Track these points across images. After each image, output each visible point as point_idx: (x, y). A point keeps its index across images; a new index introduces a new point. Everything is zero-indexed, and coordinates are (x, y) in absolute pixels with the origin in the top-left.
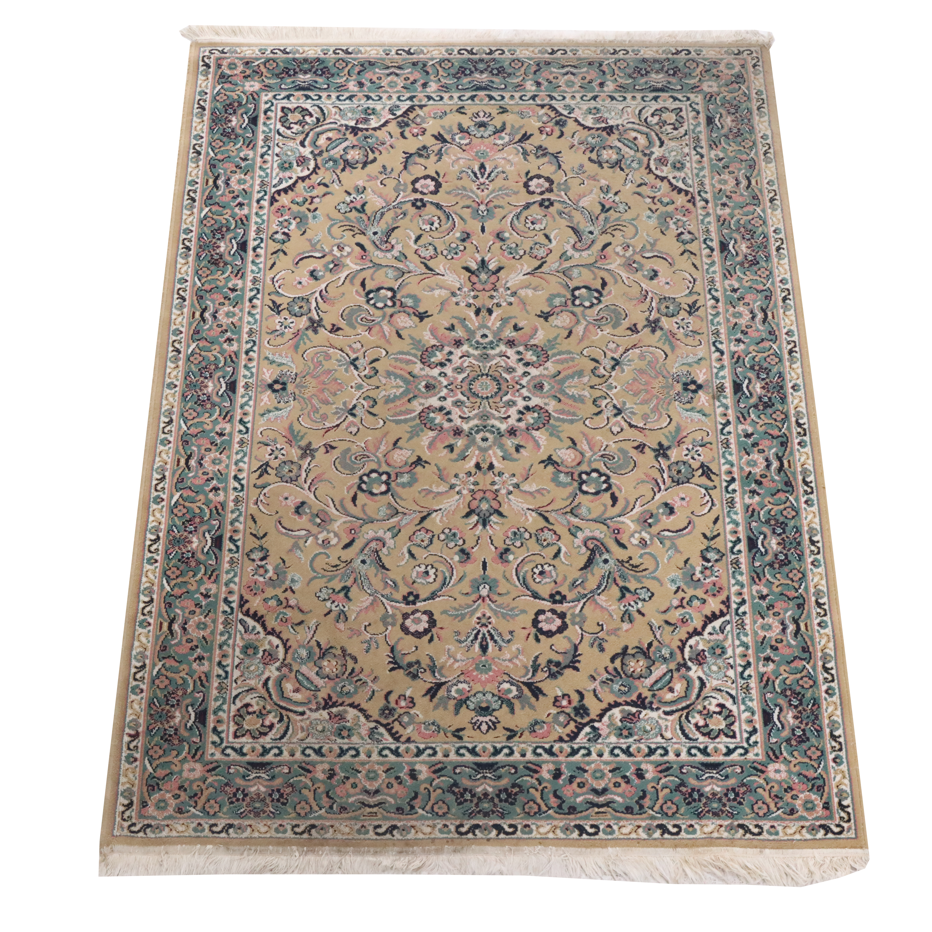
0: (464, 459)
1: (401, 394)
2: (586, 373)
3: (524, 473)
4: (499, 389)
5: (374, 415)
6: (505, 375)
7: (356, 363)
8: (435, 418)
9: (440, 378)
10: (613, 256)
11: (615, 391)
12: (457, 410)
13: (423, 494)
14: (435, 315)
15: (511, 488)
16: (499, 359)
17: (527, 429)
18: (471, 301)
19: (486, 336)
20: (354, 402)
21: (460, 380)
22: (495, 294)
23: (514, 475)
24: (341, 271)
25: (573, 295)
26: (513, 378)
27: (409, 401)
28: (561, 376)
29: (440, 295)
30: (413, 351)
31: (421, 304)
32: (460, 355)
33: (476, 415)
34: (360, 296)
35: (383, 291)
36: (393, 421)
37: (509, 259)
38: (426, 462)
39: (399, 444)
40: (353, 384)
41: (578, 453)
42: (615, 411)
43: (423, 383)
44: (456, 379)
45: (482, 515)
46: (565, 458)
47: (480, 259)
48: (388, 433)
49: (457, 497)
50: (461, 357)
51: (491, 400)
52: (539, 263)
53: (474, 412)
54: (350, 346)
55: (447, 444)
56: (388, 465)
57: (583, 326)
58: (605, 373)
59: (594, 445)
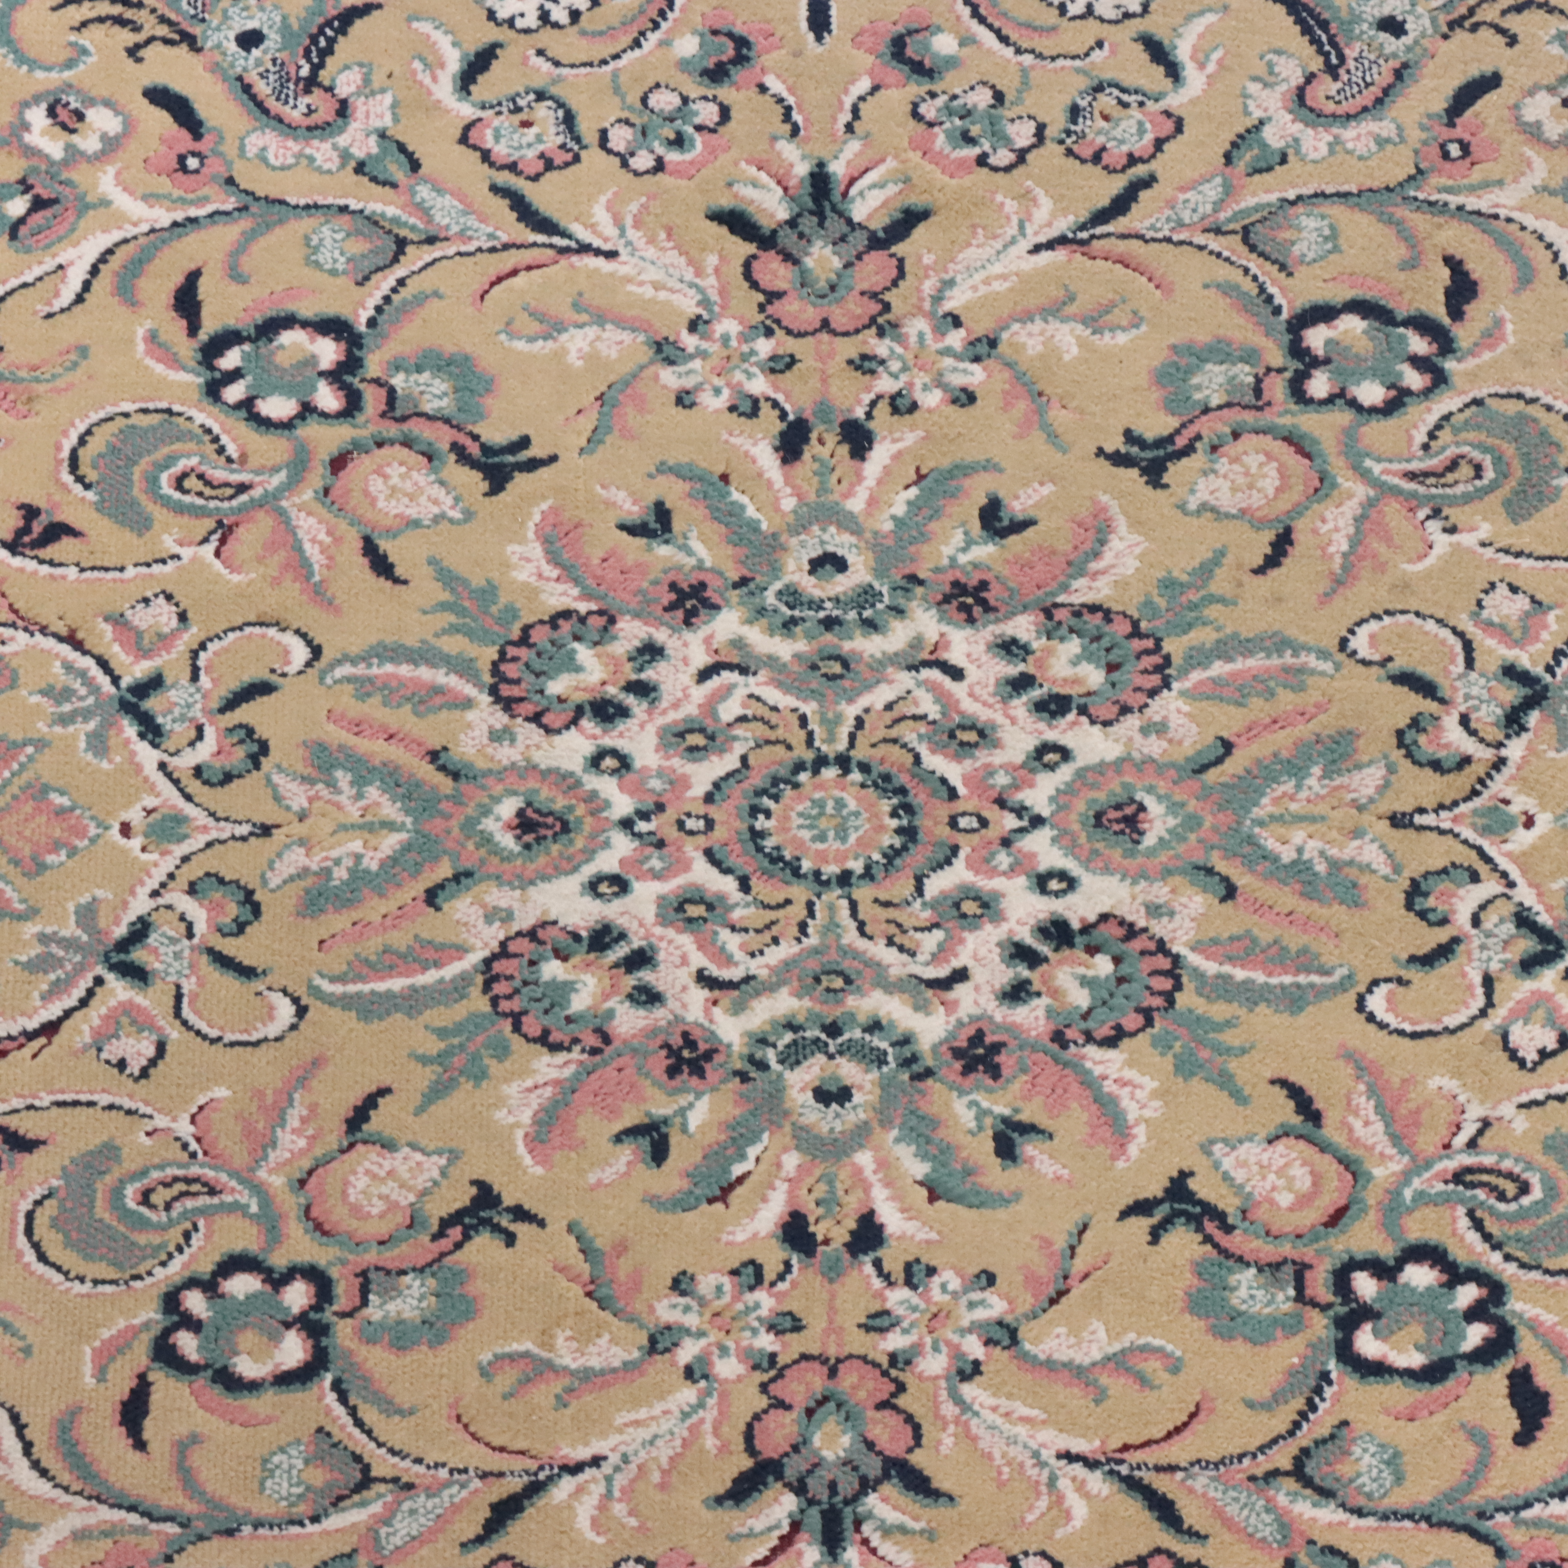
0: (724, 1194)
1: (392, 861)
2: (1366, 749)
3: (1044, 1268)
4: (909, 833)
5: (247, 972)
6: (934, 762)
7: (152, 704)
8: (566, 988)
9: (593, 782)
10: (1511, 141)
11: (1522, 838)
12: (686, 941)
13: (506, 1379)
14: (569, 458)
15: (974, 1348)
16: (905, 680)
17: (1059, 1038)
18: (759, 385)
19: (840, 564)
20: (140, 905)
21: (700, 788)
22: (882, 348)
23: (990, 1279)
24: (69, 236)
25: (1297, 350)
26: (973, 781)
27: (432, 897)
28: (1233, 766)
29: (592, 358)
30: (453, 645)
31: (493, 404)
32: (701, 659)
33: (787, 965)
34: (173, 361)
35: (289, 338)
36: (346, 1002)
37: (957, 169)
38: (520, 1214)
39: (377, 1122)
40: (135, 816)
41: (1328, 1165)
42: (1528, 945)
43: (508, 808)
44: (679, 783)
45: (817, 1487)
46: (1259, 1187)
47: (802, 169)
48: (317, 1063)
49: (688, 1394)
50: (704, 675)
51: (863, 893)
52: (1117, 184)
53: (775, 955)
54: (118, 621)
55: (631, 1117)
56: (320, 1229)
57: (1351, 508)
58: (1469, 746)
59: (1415, 1119)
